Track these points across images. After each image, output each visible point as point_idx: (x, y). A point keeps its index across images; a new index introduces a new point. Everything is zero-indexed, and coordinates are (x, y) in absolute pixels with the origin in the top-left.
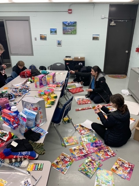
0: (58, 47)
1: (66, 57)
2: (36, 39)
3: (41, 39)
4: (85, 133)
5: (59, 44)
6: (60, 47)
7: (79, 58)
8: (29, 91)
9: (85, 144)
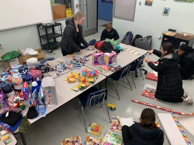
0: (164, 16)
1: (170, 30)
2: (140, 4)
3: (145, 4)
4: (115, 131)
5: (166, 12)
6: (165, 16)
7: (185, 35)
8: (83, 65)
9: (105, 141)
